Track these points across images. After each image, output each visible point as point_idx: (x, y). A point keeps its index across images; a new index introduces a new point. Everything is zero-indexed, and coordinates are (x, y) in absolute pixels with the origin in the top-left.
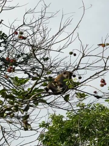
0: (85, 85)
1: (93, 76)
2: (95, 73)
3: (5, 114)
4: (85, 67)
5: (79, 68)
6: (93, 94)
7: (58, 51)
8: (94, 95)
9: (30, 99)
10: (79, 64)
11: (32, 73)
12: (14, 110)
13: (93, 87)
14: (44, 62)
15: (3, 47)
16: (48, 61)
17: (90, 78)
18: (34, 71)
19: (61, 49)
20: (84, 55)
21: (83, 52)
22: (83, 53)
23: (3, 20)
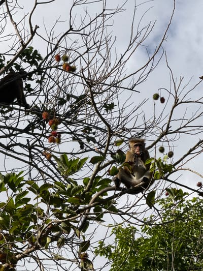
0: (181, 169)
1: (194, 149)
2: (198, 141)
3: (48, 238)
4: (180, 128)
5: (169, 130)
6: (196, 189)
7: (130, 89)
8: (197, 191)
9: (91, 203)
10: (169, 121)
11: (86, 139)
12: (64, 230)
13: (196, 173)
14: (106, 113)
15: (35, 81)
16: (113, 110)
17: (189, 153)
18: (89, 133)
19: (135, 85)
20: (178, 101)
21: (176, 94)
22: (176, 96)
23: (38, 27)
